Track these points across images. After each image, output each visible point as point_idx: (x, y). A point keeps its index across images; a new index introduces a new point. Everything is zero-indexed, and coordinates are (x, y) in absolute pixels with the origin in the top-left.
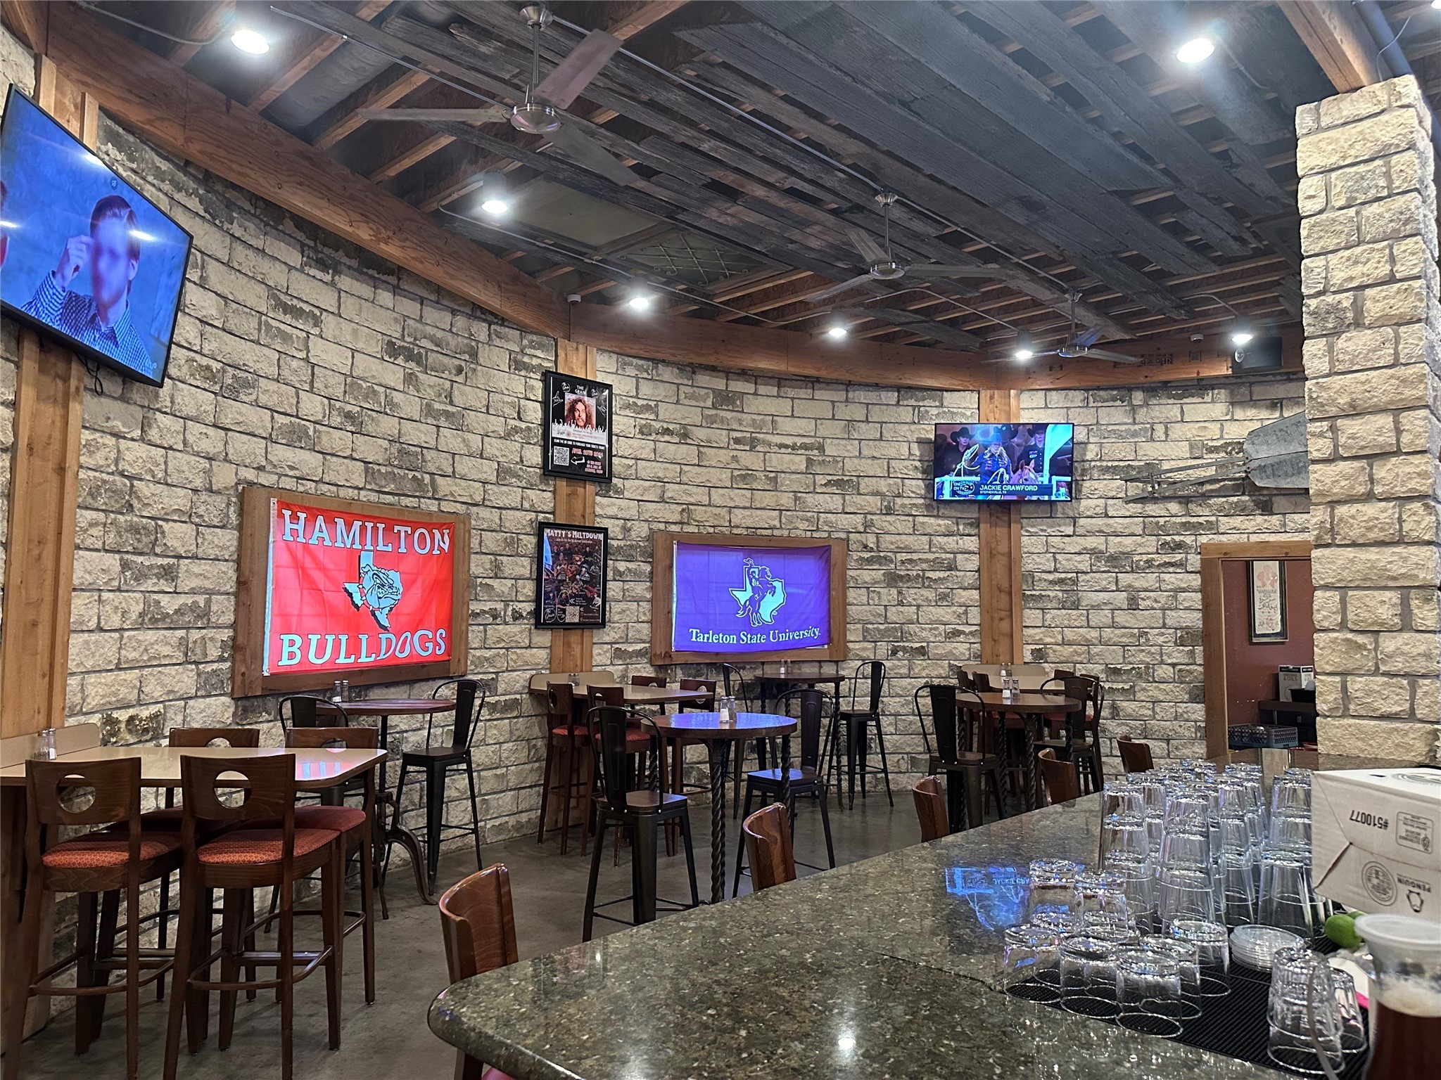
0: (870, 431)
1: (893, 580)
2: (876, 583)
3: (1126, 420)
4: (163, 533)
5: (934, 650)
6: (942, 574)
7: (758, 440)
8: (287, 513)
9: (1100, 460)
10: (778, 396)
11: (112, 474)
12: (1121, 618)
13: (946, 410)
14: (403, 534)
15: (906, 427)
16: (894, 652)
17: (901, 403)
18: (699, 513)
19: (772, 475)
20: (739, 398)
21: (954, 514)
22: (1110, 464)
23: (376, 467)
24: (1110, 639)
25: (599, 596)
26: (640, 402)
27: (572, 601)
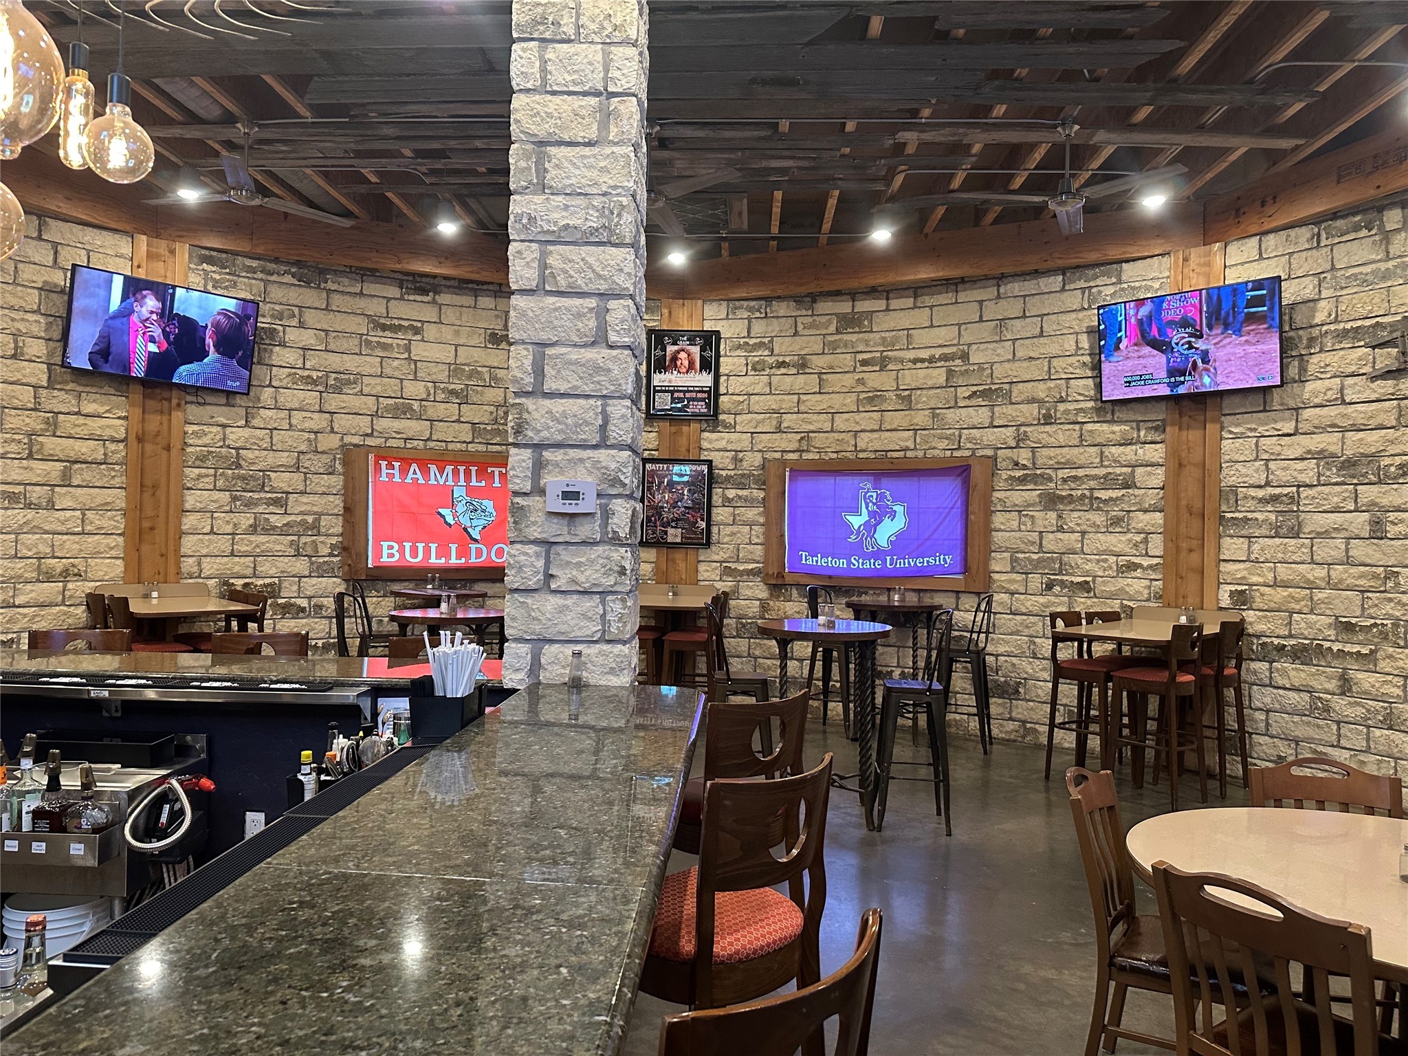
0: (1031, 326)
1: (1051, 501)
2: (1029, 505)
3: (1374, 257)
4: (270, 479)
5: (1100, 587)
6: (1119, 493)
7: (890, 359)
8: (384, 463)
9: (1336, 321)
10: (915, 307)
11: (221, 447)
12: (1360, 550)
13: (1125, 286)
14: (497, 474)
15: (1073, 315)
16: (1050, 586)
17: (1067, 288)
18: (819, 440)
19: (907, 393)
20: (866, 318)
21: (1133, 418)
22: (1348, 326)
23: (482, 426)
24: (1341, 581)
25: (702, 520)
26: (752, 342)
27: (673, 524)
